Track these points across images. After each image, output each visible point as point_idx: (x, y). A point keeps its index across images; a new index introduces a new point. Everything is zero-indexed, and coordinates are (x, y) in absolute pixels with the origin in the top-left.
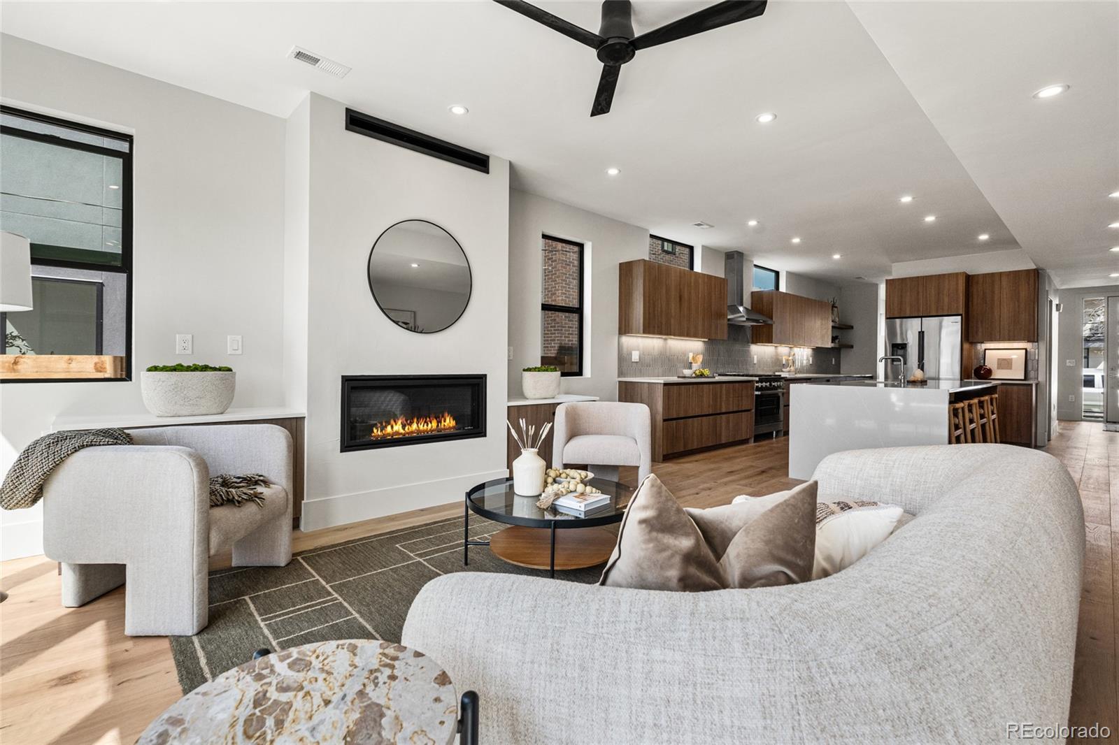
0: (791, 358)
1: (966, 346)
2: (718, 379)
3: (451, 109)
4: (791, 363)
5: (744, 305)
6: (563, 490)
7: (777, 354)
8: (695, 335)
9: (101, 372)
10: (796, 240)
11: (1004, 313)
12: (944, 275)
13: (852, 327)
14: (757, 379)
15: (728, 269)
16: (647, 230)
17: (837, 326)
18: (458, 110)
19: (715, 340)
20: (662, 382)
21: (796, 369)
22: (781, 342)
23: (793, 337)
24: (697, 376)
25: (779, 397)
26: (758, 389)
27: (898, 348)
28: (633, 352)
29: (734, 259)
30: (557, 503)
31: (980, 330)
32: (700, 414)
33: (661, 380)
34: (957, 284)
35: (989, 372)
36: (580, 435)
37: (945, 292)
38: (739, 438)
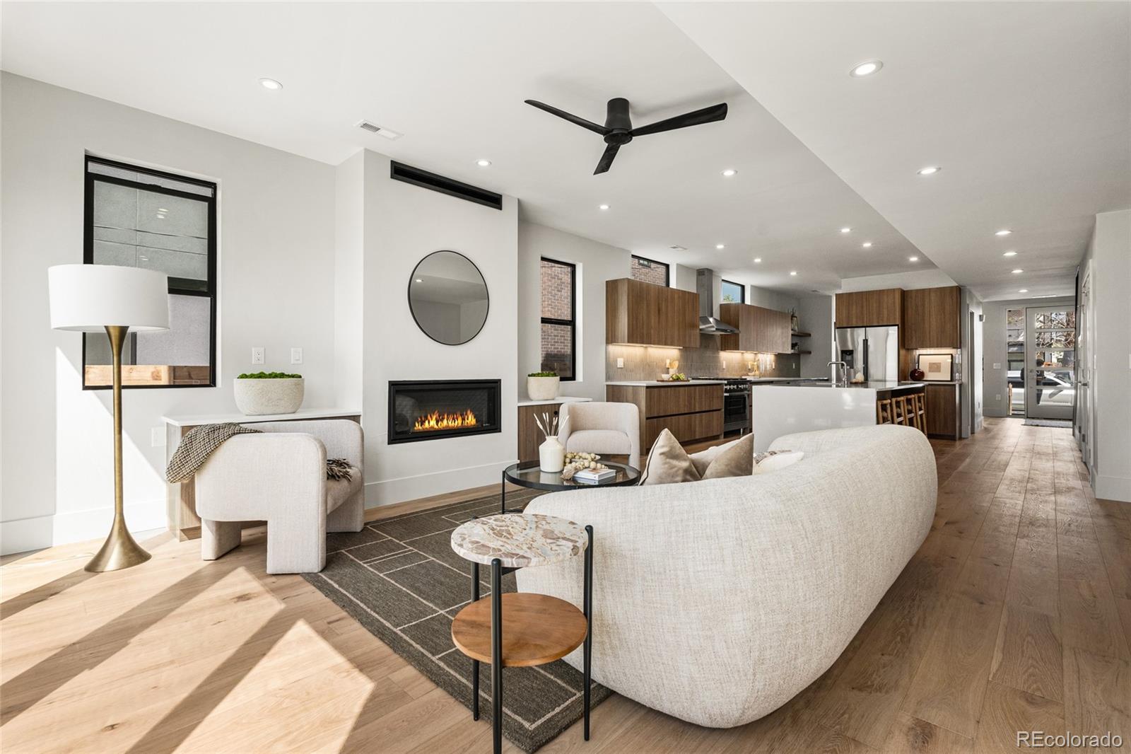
0: (755, 363)
1: (903, 352)
2: (692, 382)
3: (477, 163)
4: (755, 368)
5: (714, 316)
6: (581, 466)
7: (743, 360)
8: (672, 344)
9: (156, 379)
10: (758, 260)
11: (933, 323)
12: (883, 290)
13: (810, 335)
14: (726, 382)
15: (699, 285)
16: (629, 251)
17: (796, 333)
18: (483, 163)
19: (689, 347)
20: (645, 385)
21: (761, 373)
22: (746, 349)
23: (757, 344)
24: (674, 380)
25: (745, 398)
26: (726, 391)
27: (847, 354)
28: (619, 359)
29: (705, 275)
30: (576, 476)
31: (914, 338)
32: (677, 413)
33: (644, 384)
34: (894, 298)
35: (922, 374)
36: (580, 430)
37: (885, 305)
38: (710, 435)
